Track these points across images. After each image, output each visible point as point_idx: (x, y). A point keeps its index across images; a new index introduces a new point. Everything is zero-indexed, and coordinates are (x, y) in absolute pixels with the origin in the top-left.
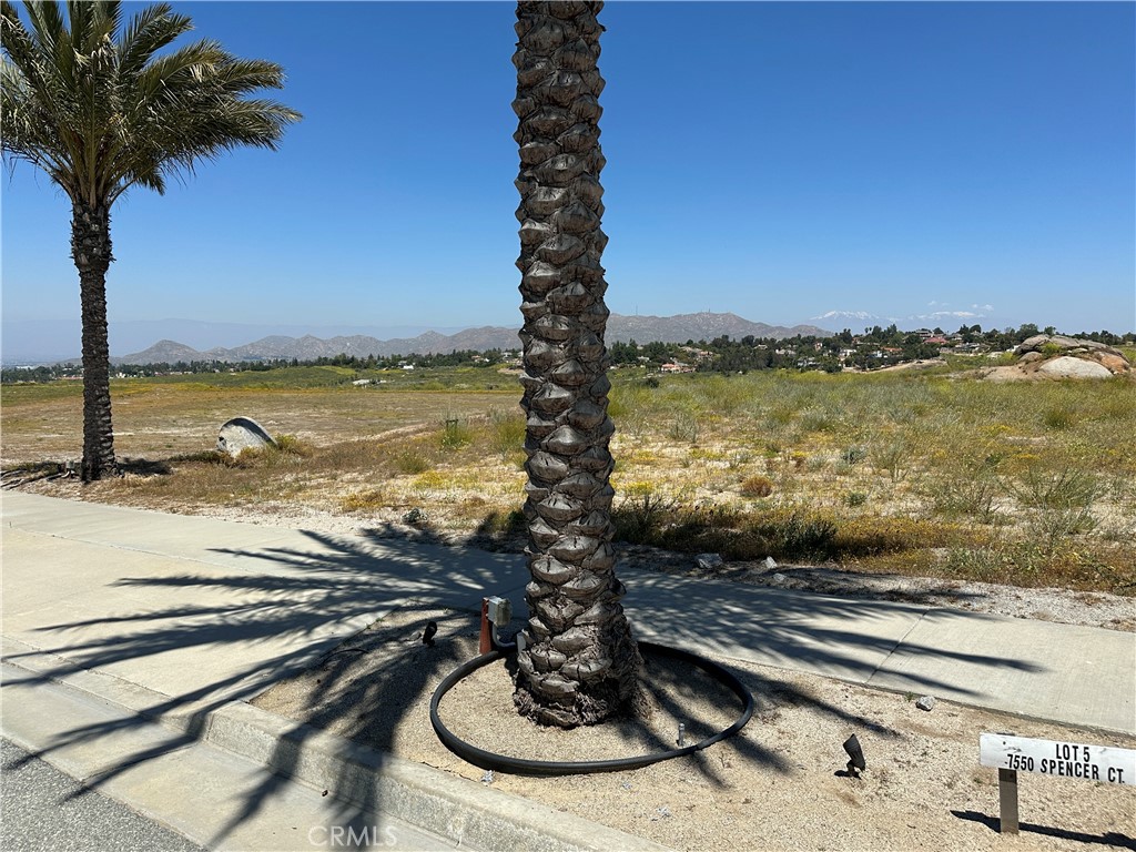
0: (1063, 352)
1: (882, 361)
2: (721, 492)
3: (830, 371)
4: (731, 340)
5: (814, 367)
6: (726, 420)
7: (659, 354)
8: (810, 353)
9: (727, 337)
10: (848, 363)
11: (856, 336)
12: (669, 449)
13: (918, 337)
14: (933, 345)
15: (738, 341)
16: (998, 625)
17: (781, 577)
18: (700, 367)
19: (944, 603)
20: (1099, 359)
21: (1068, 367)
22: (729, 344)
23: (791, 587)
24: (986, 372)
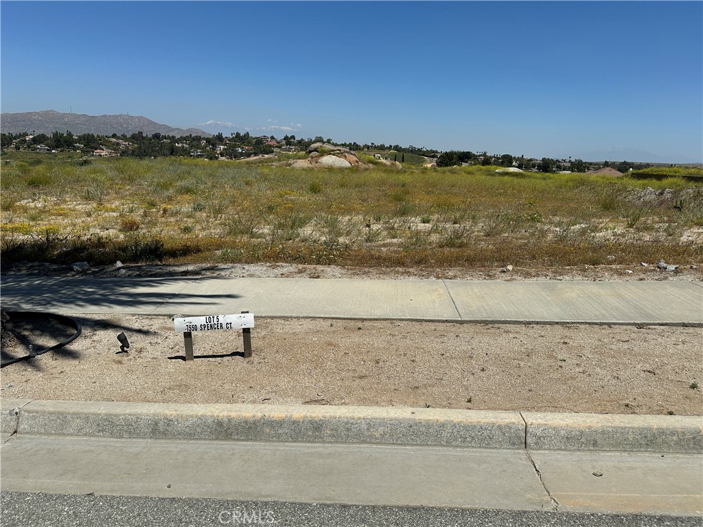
0: (329, 153)
1: (242, 154)
2: (107, 230)
3: (211, 159)
4: (144, 135)
5: (201, 156)
6: (129, 187)
7: (91, 142)
8: (198, 147)
9: (141, 133)
10: (222, 155)
11: (226, 138)
12: (81, 206)
13: (261, 141)
14: (270, 146)
15: (150, 136)
16: (230, 281)
17: (123, 271)
18: (123, 153)
19: (208, 274)
20: (346, 157)
21: (331, 161)
22: (144, 138)
23: (129, 275)
24: (292, 162)
